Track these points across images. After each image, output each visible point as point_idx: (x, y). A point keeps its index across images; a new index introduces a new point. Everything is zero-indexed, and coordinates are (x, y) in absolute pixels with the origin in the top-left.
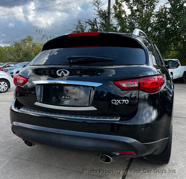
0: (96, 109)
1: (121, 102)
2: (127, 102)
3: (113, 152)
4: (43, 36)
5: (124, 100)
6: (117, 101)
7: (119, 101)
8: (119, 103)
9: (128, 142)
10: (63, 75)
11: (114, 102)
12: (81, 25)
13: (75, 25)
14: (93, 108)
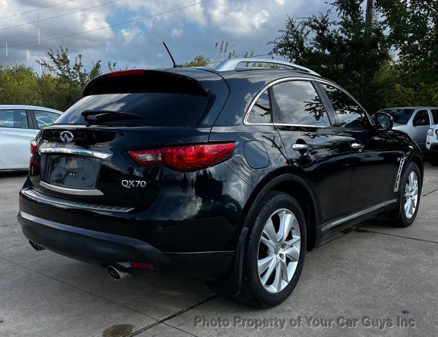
0: (102, 194)
1: (135, 183)
2: (143, 183)
3: (119, 261)
4: (230, 54)
5: (139, 182)
6: (129, 183)
7: (132, 182)
8: (131, 186)
9: (137, 246)
10: (66, 141)
11: (125, 183)
12: (295, 31)
13: (282, 31)
14: (98, 193)
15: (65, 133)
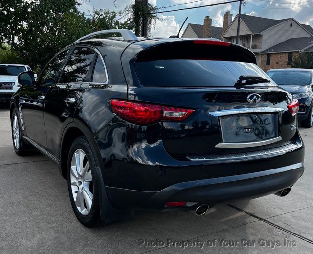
0: (282, 139)
15: (254, 95)
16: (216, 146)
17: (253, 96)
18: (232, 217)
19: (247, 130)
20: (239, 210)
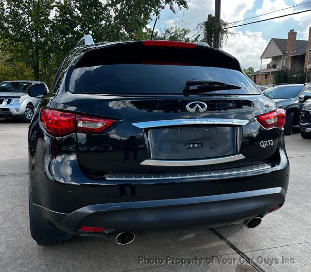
0: (244, 157)
1: (268, 143)
2: (272, 142)
11: (262, 144)
14: (241, 157)
15: (196, 104)
16: (142, 164)
17: (194, 104)
18: (205, 247)
19: (191, 146)
20: (222, 238)
